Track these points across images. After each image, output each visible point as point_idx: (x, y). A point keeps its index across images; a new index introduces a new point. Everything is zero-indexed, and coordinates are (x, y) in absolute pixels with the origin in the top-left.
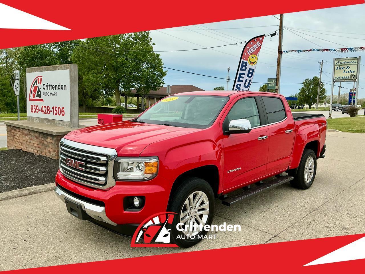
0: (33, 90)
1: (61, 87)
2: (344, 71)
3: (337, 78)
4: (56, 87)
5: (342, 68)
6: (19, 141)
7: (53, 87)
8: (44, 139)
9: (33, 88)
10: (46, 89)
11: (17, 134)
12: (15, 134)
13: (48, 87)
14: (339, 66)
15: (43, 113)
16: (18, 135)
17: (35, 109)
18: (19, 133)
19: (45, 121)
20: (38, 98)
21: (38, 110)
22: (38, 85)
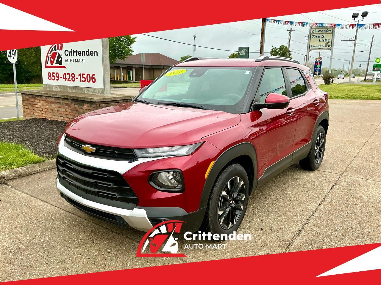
0: (50, 57)
1: (91, 53)
2: (320, 39)
3: (313, 46)
4: (84, 53)
5: (317, 37)
6: (41, 109)
7: (79, 53)
8: (78, 106)
9: (51, 54)
10: (69, 55)
11: (38, 102)
12: (35, 103)
13: (73, 53)
14: (315, 35)
15: (66, 81)
16: (40, 103)
17: (53, 76)
18: (41, 102)
19: (69, 88)
20: (58, 65)
21: (58, 77)
22: (57, 51)
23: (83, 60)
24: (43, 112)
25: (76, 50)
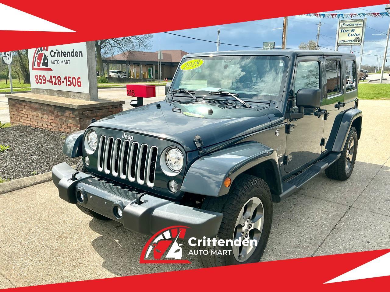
0: (37, 58)
1: (76, 54)
2: (349, 34)
3: (341, 41)
4: (69, 54)
5: (346, 31)
6: (26, 116)
7: (64, 54)
8: (61, 114)
9: (37, 55)
10: (55, 57)
11: (23, 108)
12: (20, 109)
13: (58, 54)
14: (343, 29)
15: (52, 84)
16: (25, 109)
17: (40, 79)
18: (26, 107)
19: (55, 92)
21: (45, 80)
22: (43, 52)
23: (68, 61)
24: (28, 119)
25: (61, 51)
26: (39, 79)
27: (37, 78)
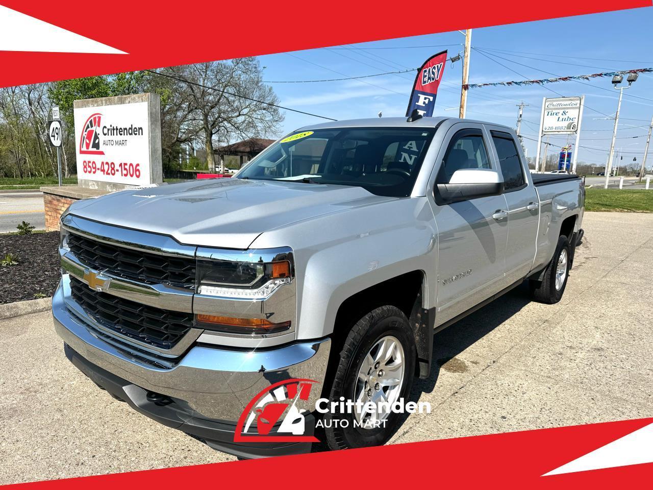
0: (85, 136)
1: (134, 131)
4: (125, 131)
7: (120, 132)
9: (86, 133)
10: (108, 135)
13: (112, 131)
15: (104, 174)
17: (89, 167)
21: (95, 168)
22: (94, 128)
23: (125, 142)
25: (117, 127)
26: (87, 166)
27: (86, 164)
